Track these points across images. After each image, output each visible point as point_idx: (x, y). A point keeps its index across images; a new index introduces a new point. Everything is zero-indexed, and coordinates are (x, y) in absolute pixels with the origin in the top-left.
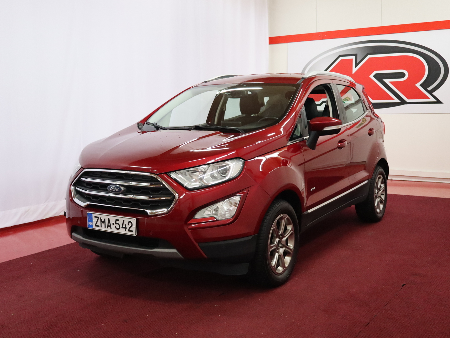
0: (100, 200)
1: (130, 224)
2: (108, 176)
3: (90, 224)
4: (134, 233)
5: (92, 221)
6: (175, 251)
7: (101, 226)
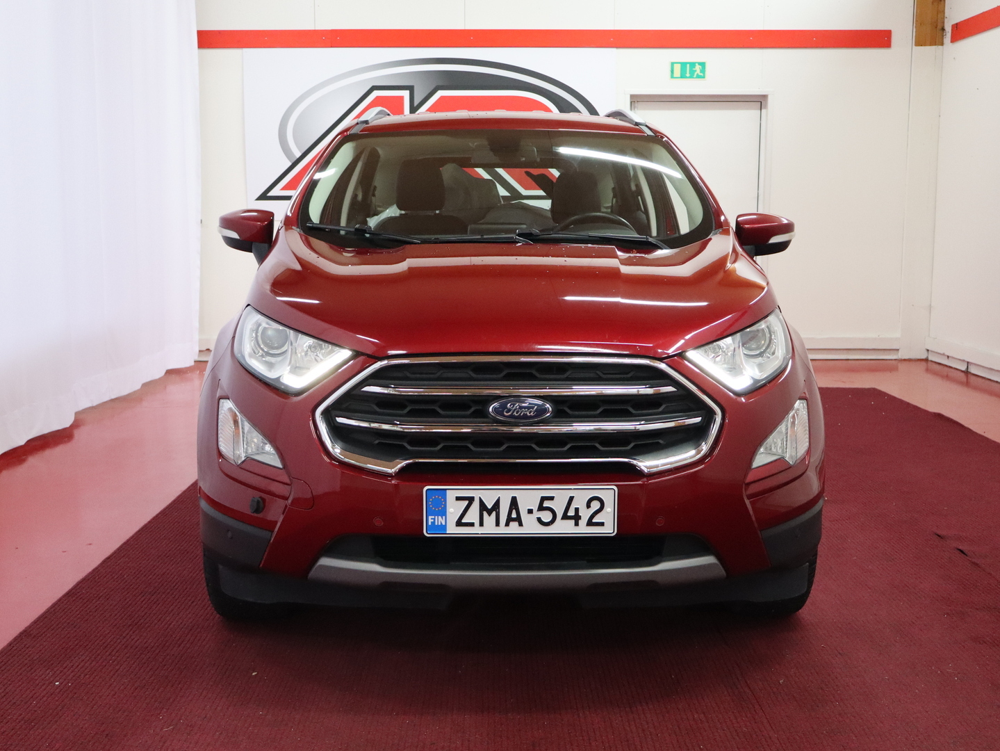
0: (444, 446)
1: (595, 505)
2: (474, 375)
3: (433, 523)
4: (609, 528)
5: (443, 513)
6: (709, 560)
7: (481, 524)
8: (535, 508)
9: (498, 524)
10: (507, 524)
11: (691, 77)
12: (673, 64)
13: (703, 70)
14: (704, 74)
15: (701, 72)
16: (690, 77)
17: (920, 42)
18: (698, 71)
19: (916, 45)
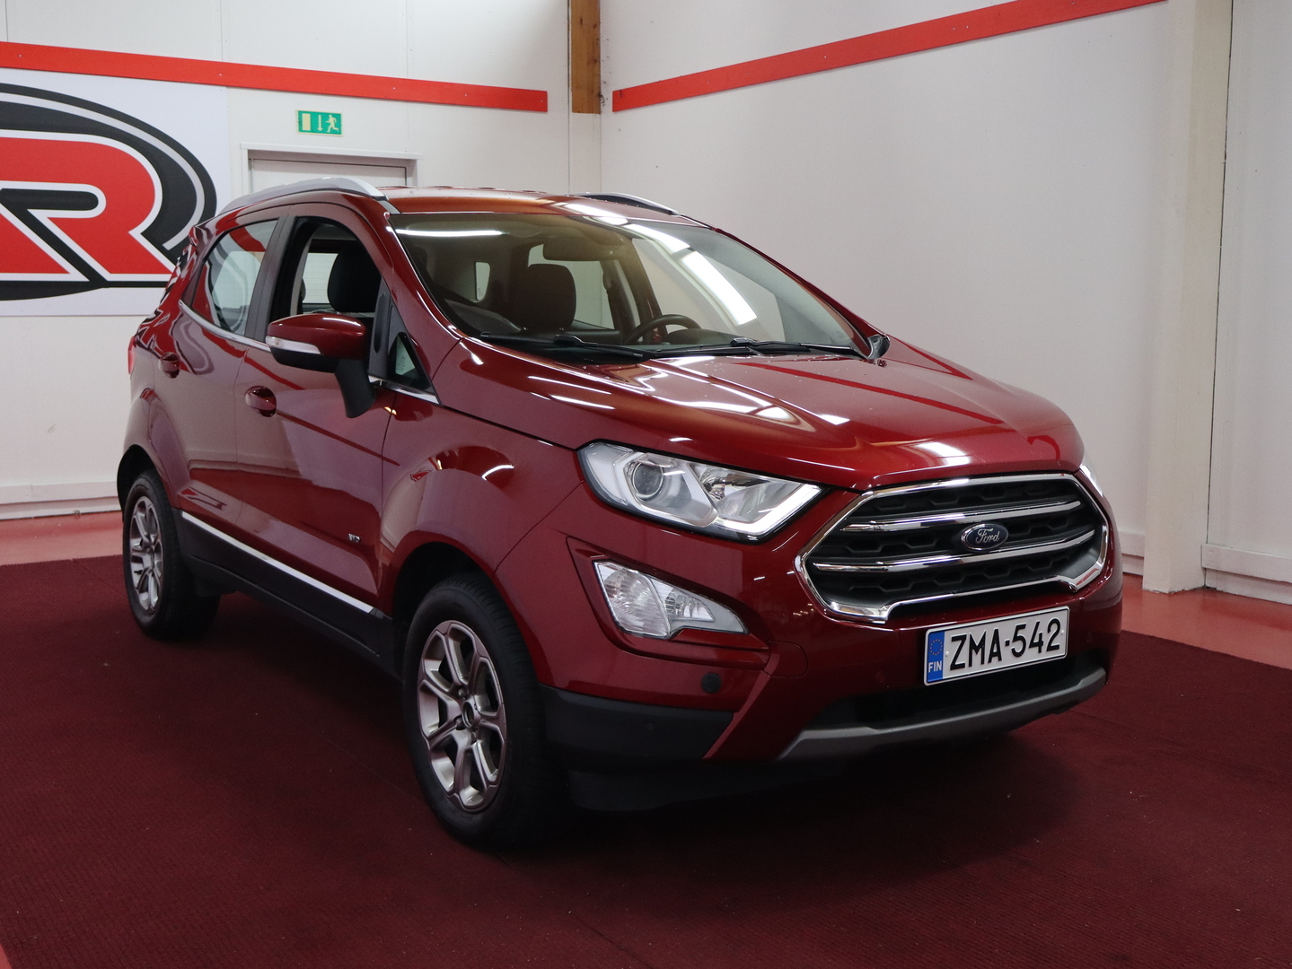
1: (1054, 629)
2: (935, 504)
3: (932, 670)
4: (1063, 650)
5: (940, 658)
7: (970, 665)
8: (1010, 638)
9: (983, 662)
10: (990, 661)
11: (324, 131)
12: (300, 113)
13: (338, 124)
14: (340, 130)
15: (336, 126)
16: (322, 132)
17: (577, 108)
18: (332, 125)
19: (574, 111)
